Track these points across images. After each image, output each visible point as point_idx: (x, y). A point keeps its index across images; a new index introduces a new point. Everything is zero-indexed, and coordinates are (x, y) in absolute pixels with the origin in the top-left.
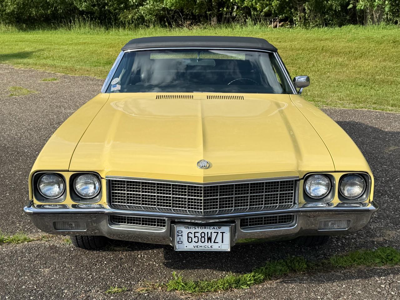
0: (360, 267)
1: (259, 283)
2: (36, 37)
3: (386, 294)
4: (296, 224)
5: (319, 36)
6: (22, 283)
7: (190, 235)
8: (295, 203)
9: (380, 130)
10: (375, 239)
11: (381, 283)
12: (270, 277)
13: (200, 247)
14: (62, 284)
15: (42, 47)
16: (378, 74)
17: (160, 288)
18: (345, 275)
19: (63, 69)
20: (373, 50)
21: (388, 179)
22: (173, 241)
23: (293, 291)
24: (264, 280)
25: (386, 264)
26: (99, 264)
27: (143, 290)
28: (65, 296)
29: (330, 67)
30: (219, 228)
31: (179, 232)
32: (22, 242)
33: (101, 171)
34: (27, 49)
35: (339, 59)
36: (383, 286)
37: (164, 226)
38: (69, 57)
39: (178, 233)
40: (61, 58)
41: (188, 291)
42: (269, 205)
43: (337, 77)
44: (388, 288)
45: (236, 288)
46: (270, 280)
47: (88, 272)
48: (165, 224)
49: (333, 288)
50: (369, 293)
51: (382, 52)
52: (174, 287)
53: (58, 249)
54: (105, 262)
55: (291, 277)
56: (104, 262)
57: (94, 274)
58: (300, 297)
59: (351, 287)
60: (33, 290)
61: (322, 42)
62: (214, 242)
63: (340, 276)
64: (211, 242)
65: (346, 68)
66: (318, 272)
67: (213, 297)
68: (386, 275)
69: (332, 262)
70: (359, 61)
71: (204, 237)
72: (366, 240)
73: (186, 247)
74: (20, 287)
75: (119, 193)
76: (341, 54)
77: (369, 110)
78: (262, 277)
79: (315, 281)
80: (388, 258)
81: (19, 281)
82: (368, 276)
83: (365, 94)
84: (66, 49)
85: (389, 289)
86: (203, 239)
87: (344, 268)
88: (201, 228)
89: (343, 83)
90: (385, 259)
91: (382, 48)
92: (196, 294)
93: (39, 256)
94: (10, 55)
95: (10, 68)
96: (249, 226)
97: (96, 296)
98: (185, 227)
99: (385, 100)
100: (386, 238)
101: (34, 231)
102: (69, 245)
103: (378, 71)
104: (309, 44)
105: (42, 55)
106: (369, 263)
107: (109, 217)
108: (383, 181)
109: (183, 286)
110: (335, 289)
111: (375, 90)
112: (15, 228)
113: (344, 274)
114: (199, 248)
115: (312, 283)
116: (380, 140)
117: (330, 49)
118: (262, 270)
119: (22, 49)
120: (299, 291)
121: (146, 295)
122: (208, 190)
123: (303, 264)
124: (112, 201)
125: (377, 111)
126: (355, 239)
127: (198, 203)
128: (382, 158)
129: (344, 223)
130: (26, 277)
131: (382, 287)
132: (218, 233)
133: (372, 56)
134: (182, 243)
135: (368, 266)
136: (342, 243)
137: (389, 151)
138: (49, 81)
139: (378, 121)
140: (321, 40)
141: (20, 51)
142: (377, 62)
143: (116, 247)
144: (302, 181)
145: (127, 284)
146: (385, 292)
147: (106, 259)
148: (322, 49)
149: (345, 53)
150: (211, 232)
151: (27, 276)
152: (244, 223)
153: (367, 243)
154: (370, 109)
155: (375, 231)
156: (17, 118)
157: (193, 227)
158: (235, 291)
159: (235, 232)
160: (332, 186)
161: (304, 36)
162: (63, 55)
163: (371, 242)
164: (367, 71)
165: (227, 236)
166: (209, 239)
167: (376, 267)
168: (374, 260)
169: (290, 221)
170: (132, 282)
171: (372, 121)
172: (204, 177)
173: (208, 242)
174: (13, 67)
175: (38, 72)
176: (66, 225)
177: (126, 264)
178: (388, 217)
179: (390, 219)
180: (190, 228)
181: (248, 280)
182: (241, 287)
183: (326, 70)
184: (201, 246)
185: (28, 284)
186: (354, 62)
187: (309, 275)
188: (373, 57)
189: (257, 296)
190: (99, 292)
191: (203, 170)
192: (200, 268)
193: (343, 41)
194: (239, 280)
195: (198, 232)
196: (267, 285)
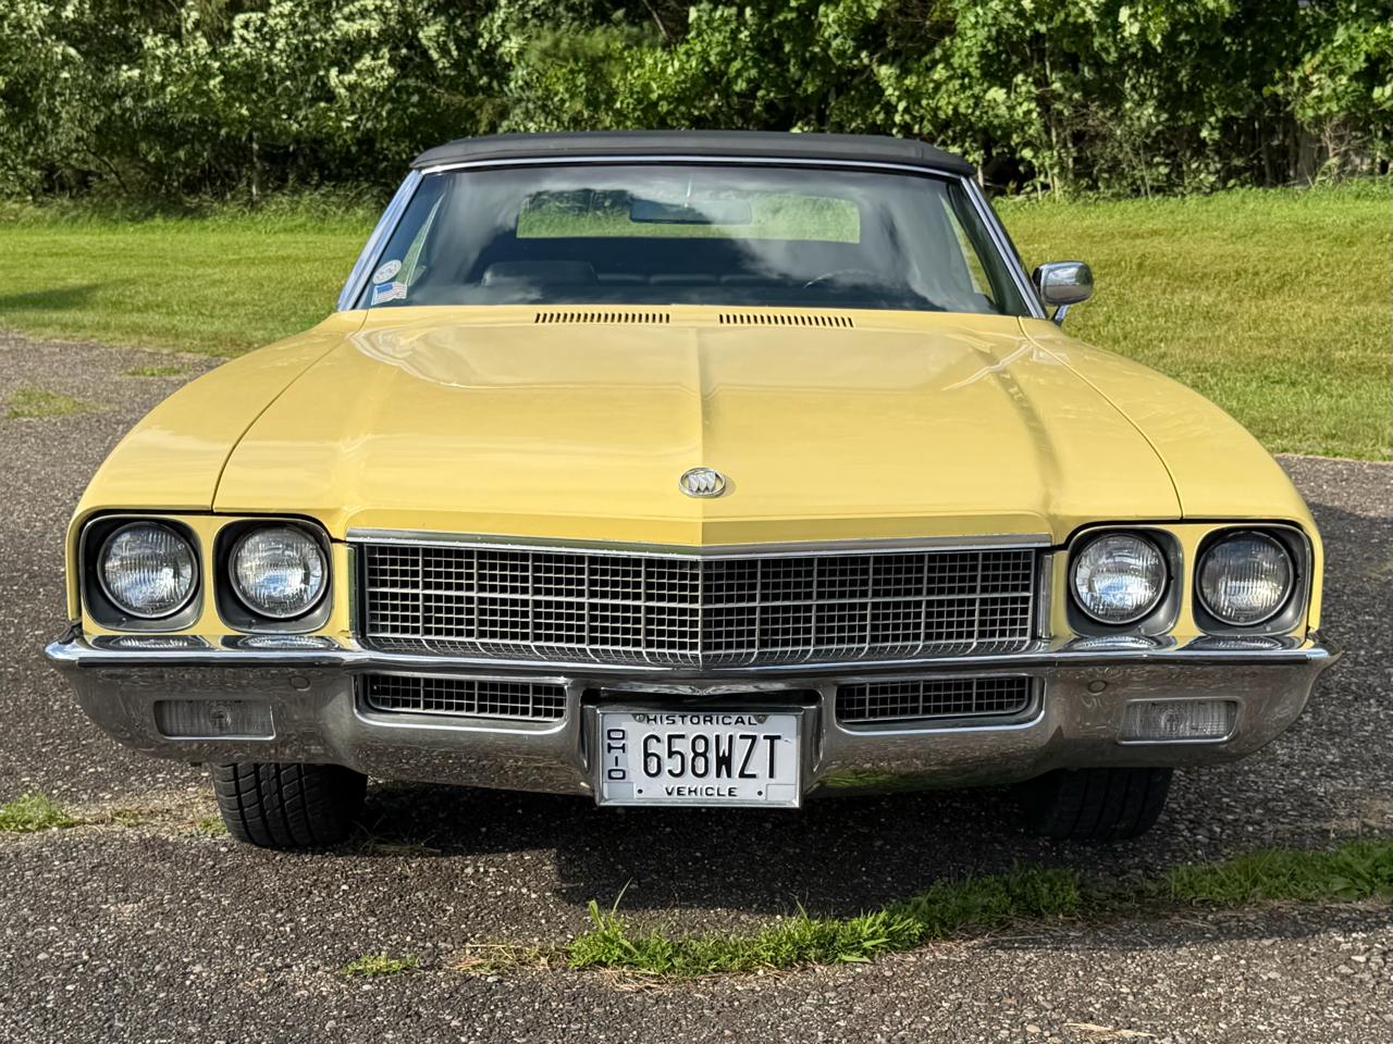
0: (1276, 904)
1: (908, 948)
2: (108, 241)
3: (1373, 982)
4: (1043, 713)
5: (1128, 222)
6: (37, 945)
7: (654, 747)
8: (1035, 637)
9: (1350, 514)
10: (1333, 825)
11: (1354, 951)
12: (945, 930)
13: (690, 791)
14: (183, 948)
15: (131, 272)
16: (1340, 345)
17: (544, 960)
18: (1220, 929)
19: (202, 339)
20: (1323, 265)
21: (1378, 652)
22: (590, 772)
23: (1031, 971)
24: (924, 938)
25: (1371, 893)
26: (320, 892)
27: (480, 965)
28: (193, 982)
29: (1170, 324)
30: (761, 722)
31: (613, 735)
32: (41, 827)
33: (331, 512)
34: (75, 280)
35: (1200, 298)
36: (1362, 959)
37: (559, 714)
38: (227, 304)
39: (610, 738)
40: (196, 306)
41: (644, 970)
42: (943, 642)
43: (1192, 356)
44: (1377, 963)
45: (820, 963)
46: (947, 938)
47: (279, 915)
48: (562, 705)
49: (1178, 964)
50: (1310, 978)
51: (1354, 273)
52: (594, 957)
53: (171, 848)
54: (345, 887)
55: (1022, 933)
56: (339, 887)
57: (304, 919)
58: (1056, 989)
59: (1243, 962)
60: (76, 965)
61: (1138, 242)
62: (742, 775)
63: (1200, 929)
64: (729, 775)
65: (1225, 327)
66: (1123, 916)
67: (739, 988)
68: (1372, 929)
69: (1175, 886)
70: (1274, 305)
71: (704, 755)
72: (1299, 827)
73: (640, 791)
74: (28, 956)
75: (394, 596)
76: (1208, 282)
77: (1311, 457)
78: (918, 928)
79: (1110, 943)
80: (1377, 876)
81: (26, 939)
82: (1306, 930)
83: (1295, 408)
84: (217, 277)
85: (1381, 968)
86: (701, 762)
87: (1218, 905)
88: (695, 720)
89: (1216, 374)
90: (1368, 876)
91: (1355, 259)
92: (675, 976)
93: (104, 868)
94: (12, 299)
95: (13, 339)
96: (870, 715)
97: (307, 983)
98: (634, 715)
99: (1368, 425)
100: (1373, 823)
101: (85, 797)
102: (213, 836)
103: (1341, 334)
104: (1094, 250)
105: (130, 297)
106: (1310, 891)
107: (360, 679)
108: (1361, 660)
109: (627, 951)
110: (1185, 967)
111: (1332, 396)
112: (17, 787)
113: (1217, 923)
114: (687, 796)
115: (1100, 950)
116: (1350, 541)
117: (1168, 264)
118: (917, 907)
119: (57, 279)
120: (1052, 972)
121: (490, 980)
122: (720, 577)
123: (1066, 887)
124: (371, 626)
125: (1338, 459)
126: (1259, 824)
127: (683, 623)
128: (1356, 593)
129: (1216, 715)
130: (51, 928)
131: (1357, 963)
132: (754, 738)
133: (1318, 284)
134: (624, 778)
135: (1306, 901)
136: (1212, 836)
137: (1382, 574)
138: (153, 375)
139: (1343, 488)
140: (1137, 236)
141: (51, 286)
142: (1339, 303)
143: (385, 843)
144: (1063, 556)
145: (424, 948)
146: (1367, 976)
147: (347, 877)
148: (1140, 266)
149: (1224, 278)
150: (731, 737)
151: (56, 924)
152: (851, 704)
153: (1300, 835)
154: (1311, 453)
155: (1332, 801)
156: (34, 478)
157: (664, 717)
158: (817, 970)
159: (818, 735)
160: (1169, 578)
161: (1075, 222)
162: (206, 297)
163: (1317, 833)
164: (1302, 335)
165: (789, 752)
166: (725, 762)
167: (1334, 906)
168: (1327, 884)
169: (1019, 703)
170: (442, 945)
171: (1321, 486)
172: (704, 524)
173: (718, 775)
174: (22, 336)
175: (114, 350)
176: (201, 716)
177: (420, 894)
178: (1377, 761)
179: (1386, 770)
180: (655, 720)
181: (864, 935)
182: (840, 961)
183: (1155, 334)
184: (695, 791)
185: (57, 949)
186: (1257, 307)
187: (1089, 926)
188: (1324, 289)
189: (897, 986)
190: (319, 973)
191: (701, 500)
192: (691, 907)
193: (1214, 238)
194: (834, 938)
195: (682, 737)
196: (936, 953)
